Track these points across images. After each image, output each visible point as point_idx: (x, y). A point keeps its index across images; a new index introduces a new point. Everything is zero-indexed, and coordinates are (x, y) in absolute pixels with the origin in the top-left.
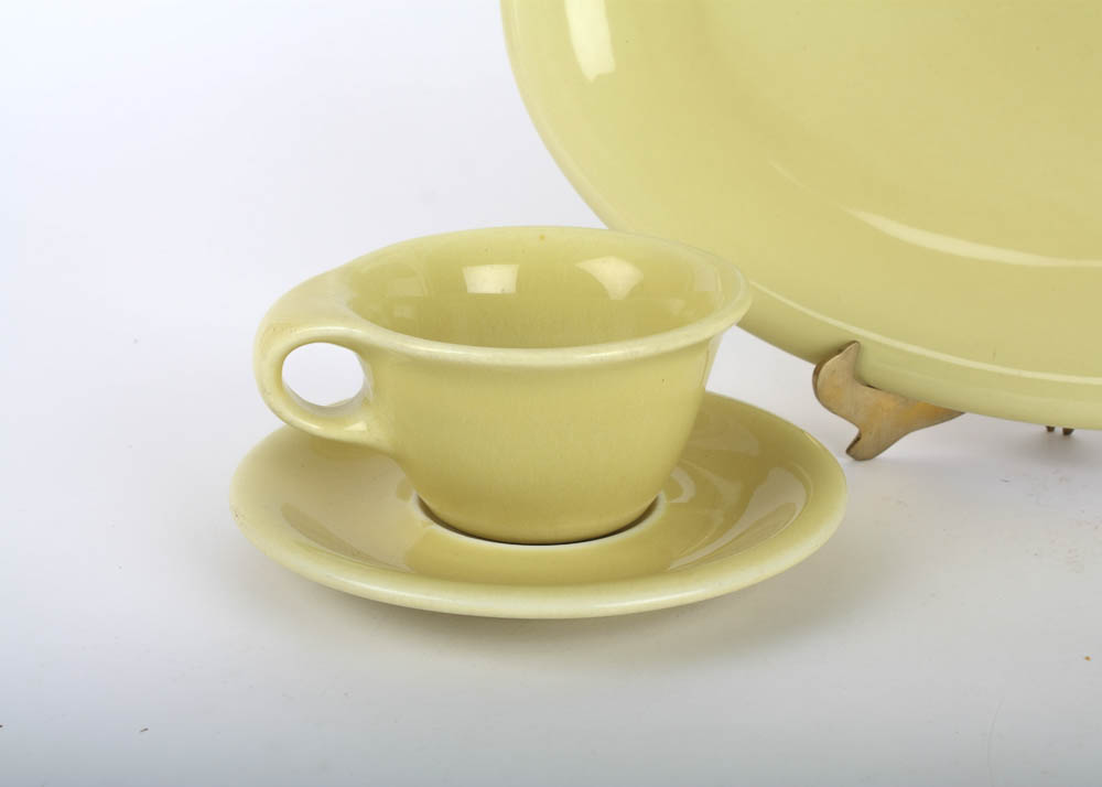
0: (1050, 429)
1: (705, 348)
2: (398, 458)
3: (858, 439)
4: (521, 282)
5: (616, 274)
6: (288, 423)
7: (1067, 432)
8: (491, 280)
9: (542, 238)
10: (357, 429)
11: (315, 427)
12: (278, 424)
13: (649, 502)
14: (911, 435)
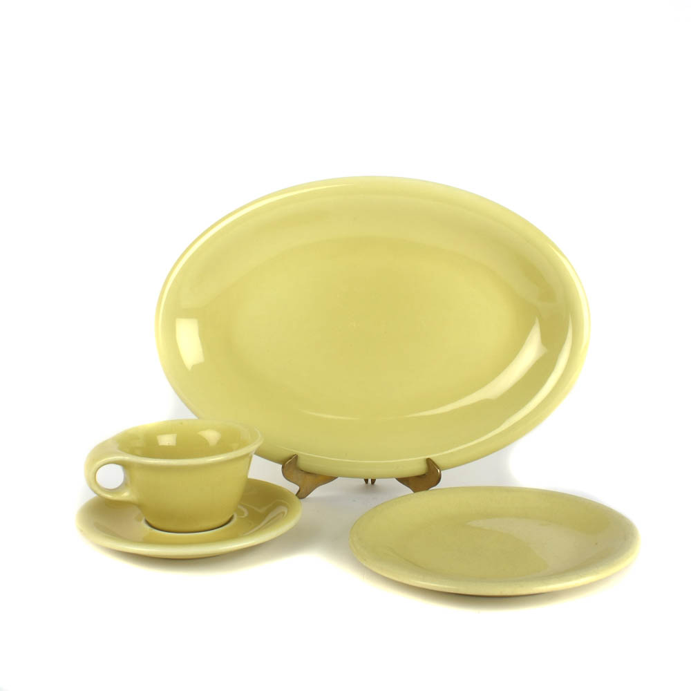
0: (366, 481)
1: (248, 457)
2: (139, 506)
3: (299, 491)
4: (177, 440)
5: (212, 436)
6: (98, 494)
7: (373, 481)
8: (167, 440)
9: (182, 423)
10: (126, 495)
11: (109, 496)
12: (95, 495)
13: (230, 516)
14: (317, 489)
